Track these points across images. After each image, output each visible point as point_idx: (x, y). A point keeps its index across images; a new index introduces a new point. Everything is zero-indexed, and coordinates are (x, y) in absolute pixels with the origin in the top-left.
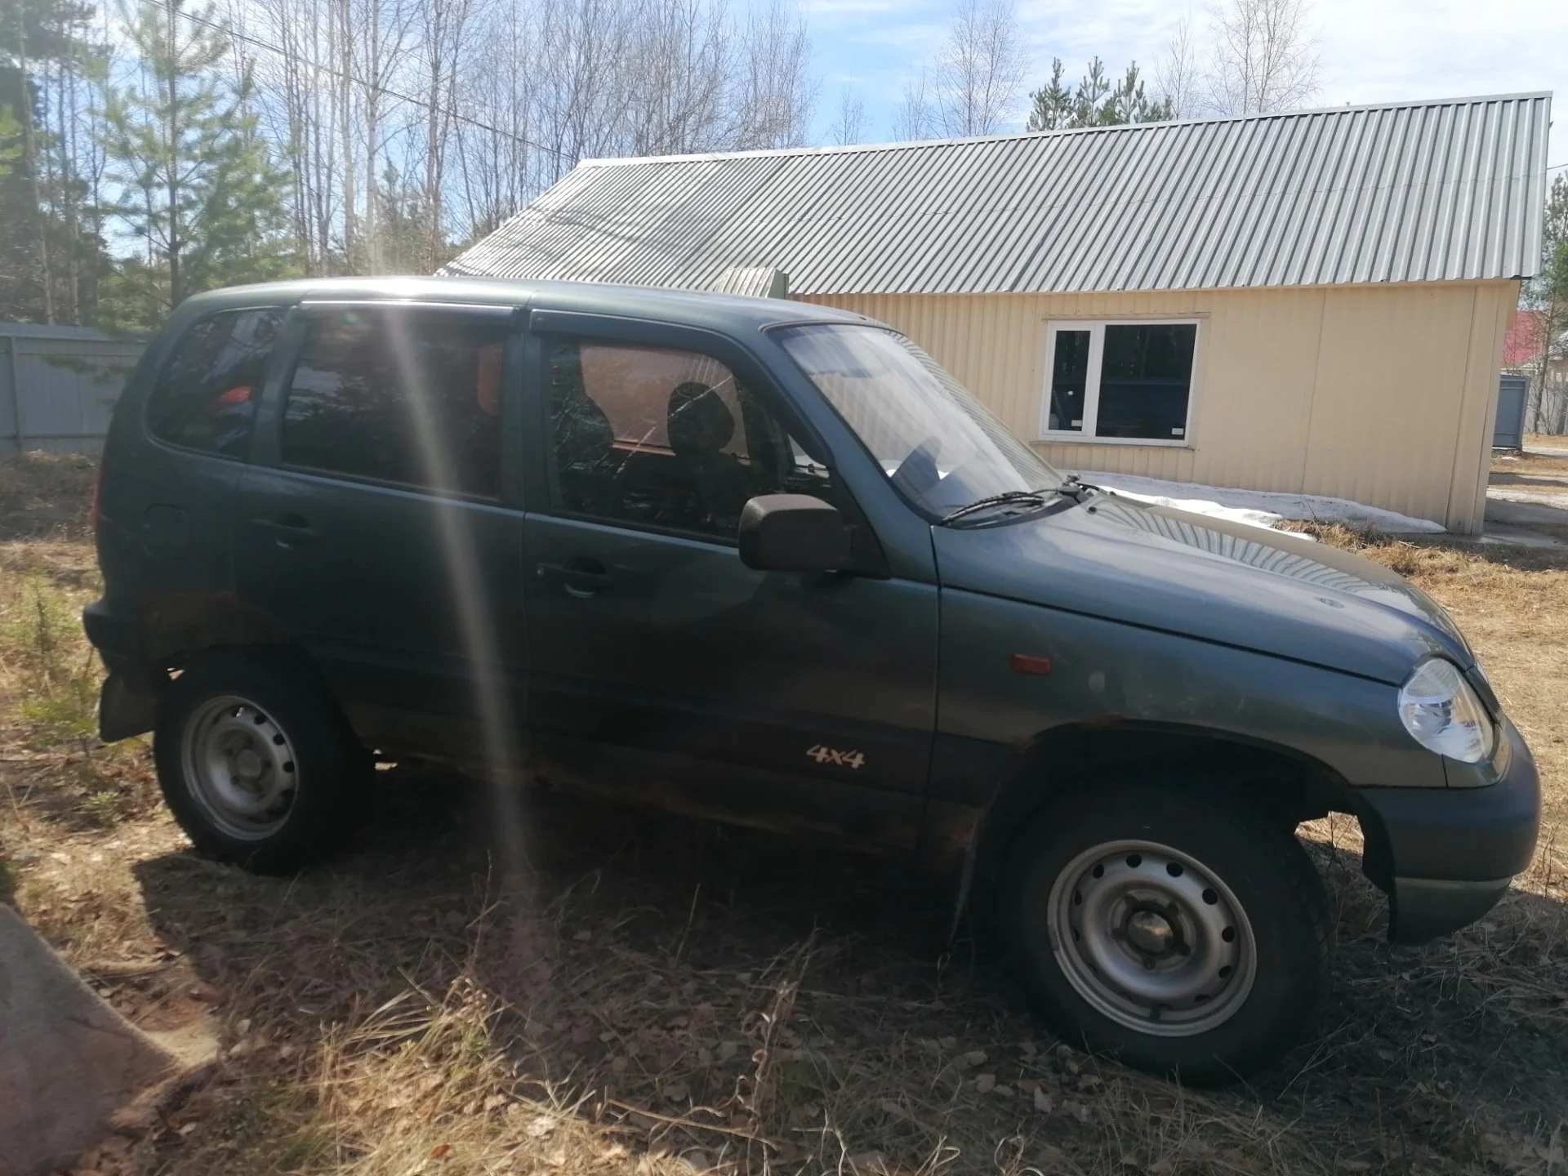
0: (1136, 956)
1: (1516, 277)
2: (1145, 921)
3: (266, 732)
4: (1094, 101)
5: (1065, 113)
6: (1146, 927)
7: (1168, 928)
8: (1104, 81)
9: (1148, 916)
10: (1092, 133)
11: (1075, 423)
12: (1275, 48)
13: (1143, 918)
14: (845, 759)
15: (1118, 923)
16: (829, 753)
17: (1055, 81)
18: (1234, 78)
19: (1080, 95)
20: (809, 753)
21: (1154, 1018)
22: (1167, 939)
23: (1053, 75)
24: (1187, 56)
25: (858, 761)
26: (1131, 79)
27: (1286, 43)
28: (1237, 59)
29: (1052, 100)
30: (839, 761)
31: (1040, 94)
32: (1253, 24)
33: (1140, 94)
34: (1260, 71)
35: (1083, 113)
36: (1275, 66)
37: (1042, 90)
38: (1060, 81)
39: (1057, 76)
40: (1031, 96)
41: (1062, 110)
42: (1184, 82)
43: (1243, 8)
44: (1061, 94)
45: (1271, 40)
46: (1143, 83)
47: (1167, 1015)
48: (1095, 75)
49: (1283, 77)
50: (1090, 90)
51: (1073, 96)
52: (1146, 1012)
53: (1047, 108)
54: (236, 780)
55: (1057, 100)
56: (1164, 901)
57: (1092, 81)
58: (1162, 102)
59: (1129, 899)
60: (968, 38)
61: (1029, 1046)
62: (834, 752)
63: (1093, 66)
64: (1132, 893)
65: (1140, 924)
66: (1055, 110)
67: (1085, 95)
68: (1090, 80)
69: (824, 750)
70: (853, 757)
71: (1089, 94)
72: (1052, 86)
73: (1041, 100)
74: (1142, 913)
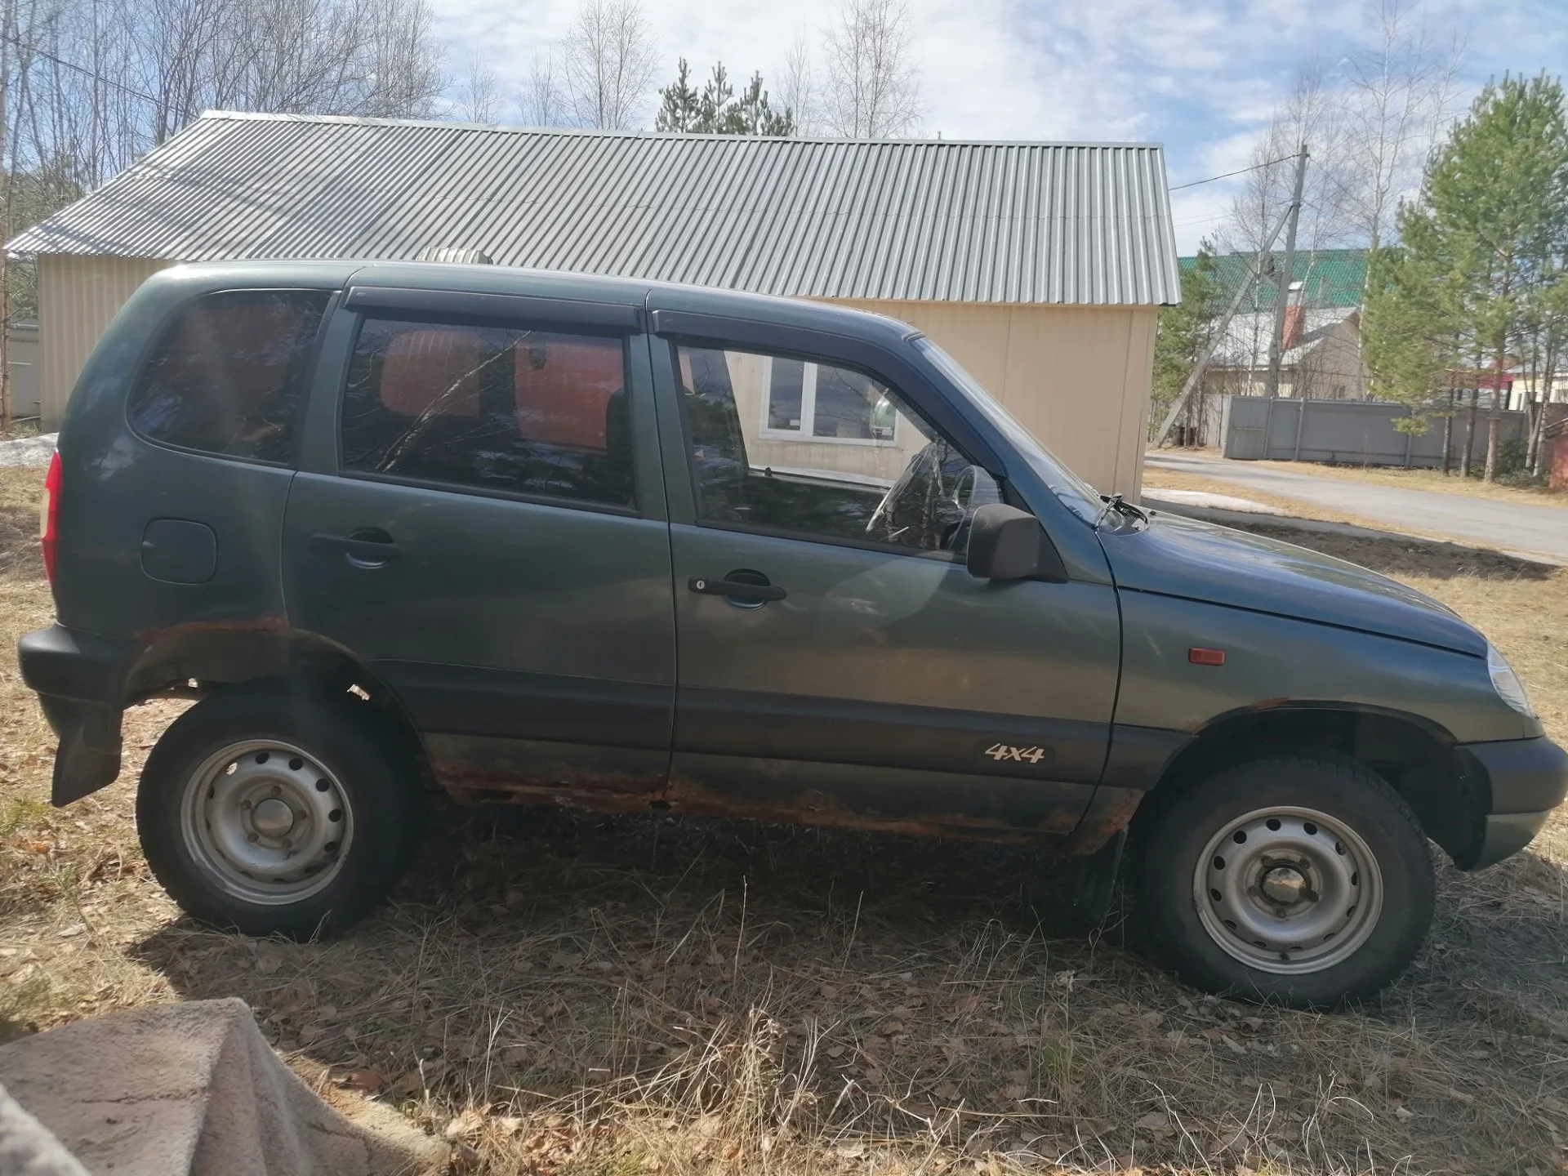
0: (1268, 908)
1: (1165, 304)
2: (1283, 876)
3: (306, 779)
4: (719, 105)
5: (693, 114)
6: (1284, 882)
7: (1302, 880)
8: (727, 87)
9: (1285, 872)
10: (778, 142)
11: (793, 423)
12: (881, 75)
13: (1280, 874)
14: (1024, 755)
15: (1252, 881)
16: (1009, 751)
17: (682, 81)
18: (846, 97)
19: (706, 97)
20: (988, 752)
21: (1284, 959)
22: (1301, 890)
23: (680, 75)
24: (803, 72)
25: (1038, 756)
26: (756, 87)
27: (889, 69)
28: (848, 81)
29: (680, 99)
30: (1018, 758)
31: (668, 92)
32: (862, 49)
33: (764, 104)
34: (869, 96)
35: (709, 115)
36: (881, 91)
37: (671, 88)
38: (687, 81)
39: (684, 76)
40: (660, 92)
41: (690, 111)
42: (802, 96)
43: (852, 32)
44: (688, 95)
45: (879, 66)
46: (766, 93)
47: (1293, 956)
48: (719, 79)
49: (889, 102)
50: (715, 94)
51: (700, 97)
52: (1275, 956)
53: (676, 106)
54: (253, 838)
55: (685, 100)
56: (1296, 857)
57: (716, 85)
58: (783, 114)
59: (1264, 859)
60: (596, 25)
61: (1184, 1001)
62: (1013, 750)
63: (717, 70)
64: (1269, 853)
65: (1273, 880)
66: (684, 110)
67: (710, 98)
68: (714, 84)
69: (1004, 748)
70: (1033, 753)
71: (714, 97)
72: (680, 86)
73: (669, 97)
74: (1279, 869)
